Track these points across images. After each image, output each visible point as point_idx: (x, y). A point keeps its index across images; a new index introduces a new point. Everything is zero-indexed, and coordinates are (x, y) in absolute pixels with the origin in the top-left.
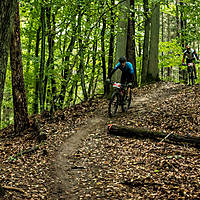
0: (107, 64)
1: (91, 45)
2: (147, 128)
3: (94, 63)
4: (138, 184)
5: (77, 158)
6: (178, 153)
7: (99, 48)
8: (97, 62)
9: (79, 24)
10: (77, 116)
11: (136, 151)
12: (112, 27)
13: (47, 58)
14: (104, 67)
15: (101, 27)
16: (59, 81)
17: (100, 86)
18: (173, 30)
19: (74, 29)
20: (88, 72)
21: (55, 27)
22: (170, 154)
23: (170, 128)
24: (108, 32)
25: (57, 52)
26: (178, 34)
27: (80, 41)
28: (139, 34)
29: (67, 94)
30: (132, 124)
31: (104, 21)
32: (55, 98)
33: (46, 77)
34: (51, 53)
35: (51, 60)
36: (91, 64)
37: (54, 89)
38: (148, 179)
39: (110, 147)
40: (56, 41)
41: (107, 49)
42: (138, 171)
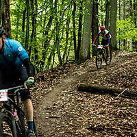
0: (77, 37)
1: (65, 23)
2: (107, 86)
3: (67, 36)
4: (100, 129)
5: (53, 109)
6: (131, 105)
7: (71, 25)
8: (70, 36)
9: (56, 6)
10: (54, 77)
11: (98, 104)
12: (81, 8)
13: (31, 32)
14: (75, 39)
15: (73, 9)
16: (40, 50)
17: (72, 54)
18: (128, 11)
19: (53, 11)
20: (62, 43)
21: (37, 9)
22: (125, 106)
23: (125, 86)
24: (78, 12)
25: (39, 28)
26: (131, 14)
27: (56, 19)
28: (102, 14)
29: (46, 60)
30: (96, 83)
31: (75, 4)
32: (37, 63)
33: (31, 47)
34: (34, 29)
35: (34, 34)
36: (65, 37)
37: (36, 56)
38: (108, 125)
39: (78, 101)
40: (38, 19)
41: (77, 26)
42: (100, 119)
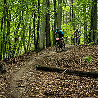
0: (36, 35)
1: (28, 26)
2: (55, 66)
3: (30, 34)
4: (51, 94)
6: (71, 79)
7: (32, 27)
8: (31, 34)
9: (23, 15)
10: (21, 61)
11: (50, 78)
12: (39, 17)
13: (6, 32)
14: (35, 36)
15: (33, 17)
16: (12, 43)
17: (33, 46)
18: (68, 19)
19: (21, 18)
20: (27, 39)
21: (10, 17)
22: (67, 79)
23: (67, 67)
24: (37, 19)
25: (11, 29)
26: (71, 21)
27: (23, 24)
28: (52, 21)
29: (16, 50)
30: (48, 64)
31: (35, 14)
33: (6, 42)
34: (9, 30)
35: (8, 33)
36: (28, 35)
37: (10, 47)
38: (56, 91)
39: (37, 76)
40: (11, 23)
41: (36, 28)
42: (51, 88)
